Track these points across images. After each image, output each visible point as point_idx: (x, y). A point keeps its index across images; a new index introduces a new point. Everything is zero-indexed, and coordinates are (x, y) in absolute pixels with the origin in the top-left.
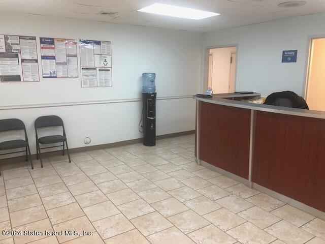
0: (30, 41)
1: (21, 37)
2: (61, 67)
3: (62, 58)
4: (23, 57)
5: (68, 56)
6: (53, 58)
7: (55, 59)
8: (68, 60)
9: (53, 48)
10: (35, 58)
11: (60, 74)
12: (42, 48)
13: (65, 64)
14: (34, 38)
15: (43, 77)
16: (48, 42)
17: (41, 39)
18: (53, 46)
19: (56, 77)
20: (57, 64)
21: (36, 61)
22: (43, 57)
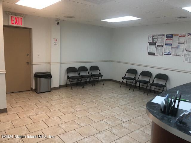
0: (162, 37)
1: (159, 35)
2: (174, 49)
3: (175, 44)
4: (158, 44)
5: (179, 43)
6: (171, 44)
7: (171, 45)
8: (178, 46)
9: (172, 40)
10: (163, 44)
11: (173, 53)
12: (166, 40)
13: (176, 48)
14: (164, 35)
15: (164, 54)
16: (170, 37)
17: (167, 35)
18: (172, 38)
19: (170, 55)
20: (172, 48)
21: (163, 46)
22: (166, 44)
